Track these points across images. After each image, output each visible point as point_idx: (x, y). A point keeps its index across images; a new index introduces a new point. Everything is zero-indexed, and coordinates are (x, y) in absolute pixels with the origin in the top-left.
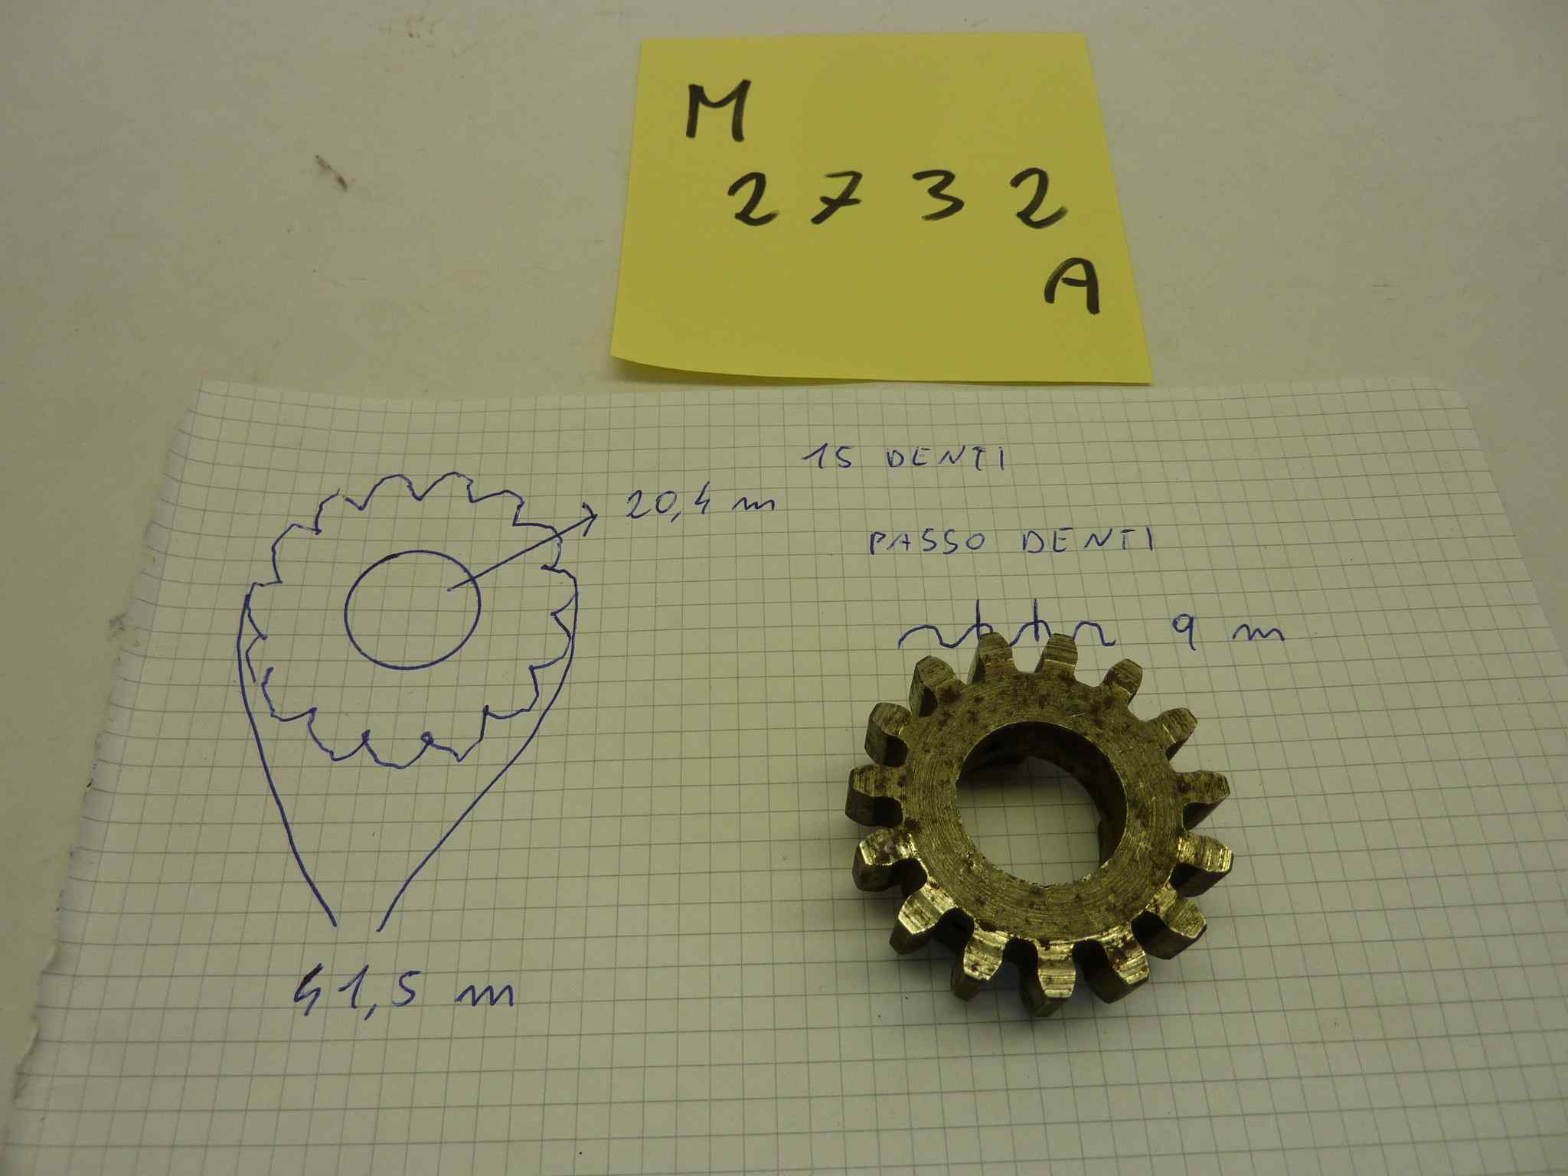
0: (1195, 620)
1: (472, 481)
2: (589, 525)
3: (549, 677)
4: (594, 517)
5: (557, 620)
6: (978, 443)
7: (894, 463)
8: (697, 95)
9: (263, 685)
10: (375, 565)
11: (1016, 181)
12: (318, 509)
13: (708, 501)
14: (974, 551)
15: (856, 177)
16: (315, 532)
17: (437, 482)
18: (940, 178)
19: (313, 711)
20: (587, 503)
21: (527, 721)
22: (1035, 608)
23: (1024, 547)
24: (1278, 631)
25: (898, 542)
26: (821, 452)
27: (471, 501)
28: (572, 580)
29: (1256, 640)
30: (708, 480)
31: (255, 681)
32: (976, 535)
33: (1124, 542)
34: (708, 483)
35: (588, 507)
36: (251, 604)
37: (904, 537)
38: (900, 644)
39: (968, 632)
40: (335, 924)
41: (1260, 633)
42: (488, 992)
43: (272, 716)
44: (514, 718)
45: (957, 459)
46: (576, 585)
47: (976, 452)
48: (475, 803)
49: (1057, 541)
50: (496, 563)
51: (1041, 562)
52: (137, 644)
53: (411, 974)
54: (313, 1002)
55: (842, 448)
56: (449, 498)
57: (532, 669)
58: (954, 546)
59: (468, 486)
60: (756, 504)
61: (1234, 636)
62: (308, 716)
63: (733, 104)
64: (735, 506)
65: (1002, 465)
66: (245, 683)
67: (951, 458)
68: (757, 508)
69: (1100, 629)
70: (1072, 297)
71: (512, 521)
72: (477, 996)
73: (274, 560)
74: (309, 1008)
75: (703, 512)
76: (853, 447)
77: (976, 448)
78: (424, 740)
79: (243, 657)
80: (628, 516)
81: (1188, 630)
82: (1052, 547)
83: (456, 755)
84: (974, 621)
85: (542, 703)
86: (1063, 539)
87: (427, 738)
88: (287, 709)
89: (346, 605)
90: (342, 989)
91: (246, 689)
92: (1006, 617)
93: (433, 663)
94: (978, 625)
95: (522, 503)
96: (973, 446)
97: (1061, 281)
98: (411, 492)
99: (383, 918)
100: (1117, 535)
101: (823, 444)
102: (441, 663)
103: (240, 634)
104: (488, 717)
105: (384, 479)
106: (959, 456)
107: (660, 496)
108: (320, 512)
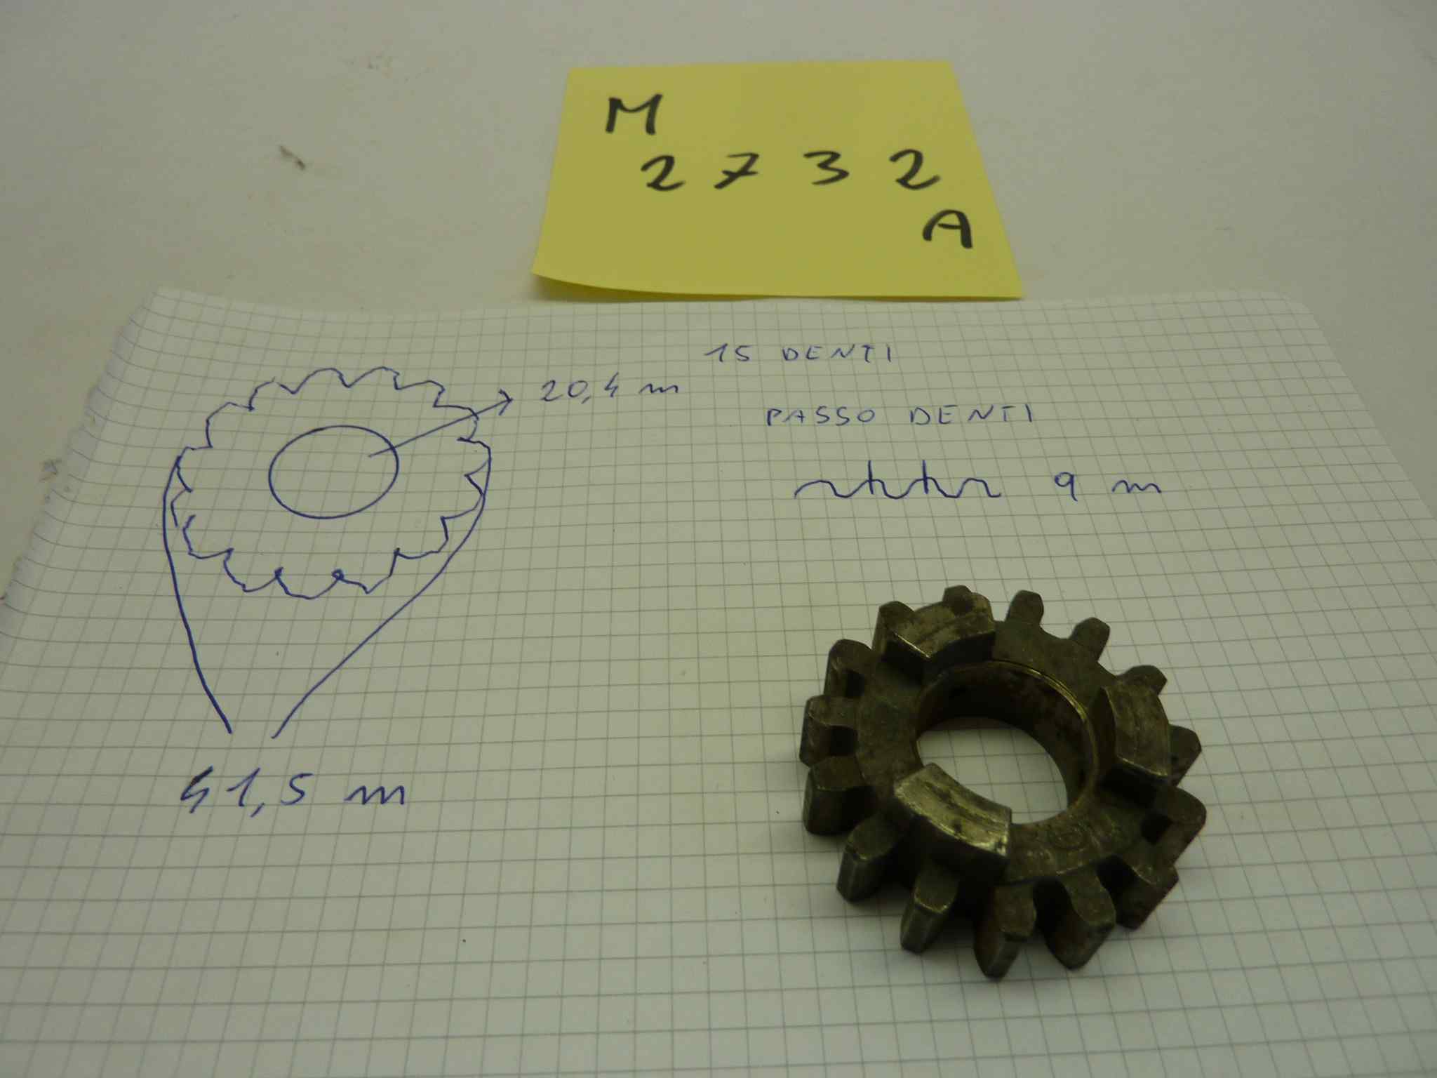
0: (1075, 477)
1: (398, 374)
2: (505, 407)
3: (458, 528)
4: (509, 400)
5: (470, 480)
6: (867, 342)
7: (789, 357)
8: (616, 105)
9: (184, 529)
10: (301, 436)
12: (253, 392)
13: (616, 388)
14: (866, 423)
15: (754, 157)
16: (248, 409)
17: (366, 374)
18: (828, 157)
19: (229, 551)
20: (503, 389)
22: (924, 468)
23: (912, 420)
24: (1155, 486)
25: (793, 416)
26: (721, 350)
27: (397, 388)
28: (486, 449)
29: (1134, 494)
30: (616, 371)
31: (177, 525)
32: (866, 411)
33: (1005, 416)
34: (617, 373)
35: (505, 393)
36: (182, 464)
37: (799, 412)
38: (796, 494)
39: (861, 486)
40: (230, 731)
41: (1138, 487)
42: (380, 793)
43: (190, 554)
44: (423, 559)
45: (847, 355)
46: (490, 454)
47: (865, 349)
48: (380, 628)
49: (943, 415)
50: (413, 435)
51: (927, 432)
52: (68, 489)
53: (302, 776)
54: (199, 801)
55: (741, 347)
56: (374, 386)
57: (443, 519)
58: (846, 420)
59: (395, 378)
60: (661, 389)
61: (1114, 490)
62: (223, 556)
63: (646, 110)
64: (642, 391)
65: (889, 358)
66: (167, 526)
67: (842, 354)
68: (662, 391)
69: (986, 485)
70: (947, 239)
71: (433, 404)
72: (367, 796)
73: (207, 430)
74: (196, 805)
75: (611, 396)
76: (751, 346)
77: (865, 346)
78: (335, 576)
79: (168, 505)
80: (541, 400)
81: (1070, 485)
82: (937, 420)
83: (364, 588)
84: (867, 478)
85: (452, 546)
86: (948, 414)
87: (338, 574)
88: (205, 549)
89: (271, 466)
90: (231, 790)
91: (167, 532)
92: (897, 474)
93: (350, 514)
94: (871, 480)
95: (443, 390)
96: (862, 345)
97: (936, 226)
98: (341, 381)
99: (279, 727)
100: (998, 410)
101: (724, 344)
102: (357, 514)
103: (168, 487)
104: (398, 557)
105: (317, 371)
106: (850, 352)
107: (572, 385)
108: (254, 394)
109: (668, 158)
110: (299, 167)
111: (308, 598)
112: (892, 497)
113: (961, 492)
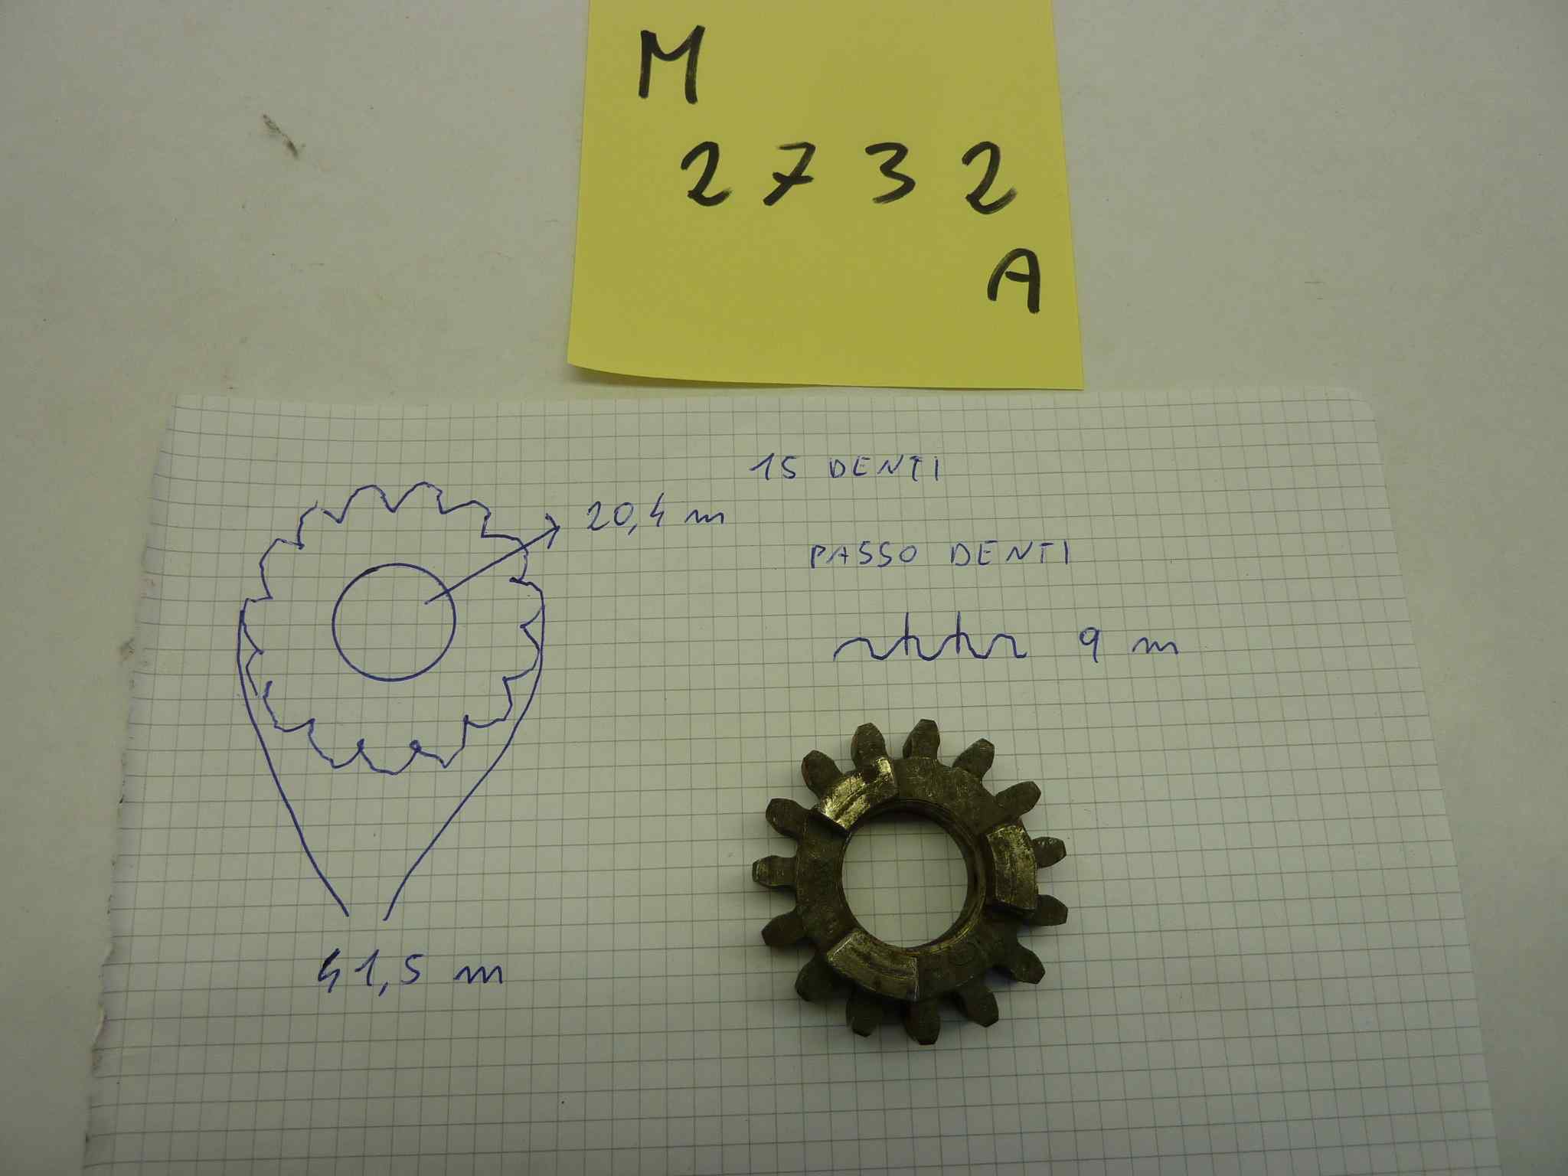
0: (1100, 633)
1: (441, 491)
2: (553, 537)
3: (521, 688)
4: (557, 528)
5: (526, 631)
6: (915, 452)
7: (836, 474)
8: (649, 42)
9: (265, 698)
10: (357, 579)
11: (968, 159)
12: (299, 523)
13: (662, 513)
14: (906, 563)
15: (810, 149)
16: (298, 547)
17: (409, 492)
18: (892, 153)
19: (311, 722)
20: (550, 514)
21: (502, 731)
22: (958, 620)
23: (952, 561)
24: (1174, 645)
25: (837, 555)
26: (768, 462)
27: (442, 512)
28: (538, 593)
29: (1152, 653)
30: (662, 492)
31: (256, 694)
32: (909, 547)
33: (1042, 556)
34: (663, 494)
35: (551, 519)
36: (247, 619)
37: (843, 549)
38: (835, 656)
39: (897, 645)
40: (347, 914)
41: (1158, 647)
42: (481, 973)
43: (275, 727)
44: (491, 727)
45: (895, 469)
46: (542, 599)
47: (913, 461)
48: (462, 805)
49: (983, 554)
50: (466, 575)
51: (966, 575)
52: (146, 663)
53: (415, 956)
54: (334, 981)
55: (788, 458)
56: (420, 507)
57: (505, 680)
58: (888, 559)
59: (438, 497)
60: (706, 517)
61: (1134, 650)
62: (308, 727)
63: (686, 56)
64: (687, 519)
65: (936, 475)
66: (248, 697)
67: (889, 468)
68: (708, 521)
69: (1014, 643)
70: (1014, 292)
71: (480, 532)
72: (472, 976)
73: (263, 576)
74: (331, 986)
76: (799, 456)
77: (913, 458)
78: (414, 749)
79: (244, 671)
80: (588, 528)
81: (1093, 643)
82: (977, 559)
83: (442, 762)
84: (903, 633)
85: (516, 712)
86: (988, 552)
87: (415, 746)
88: (288, 721)
89: (333, 620)
90: (358, 970)
91: (249, 701)
92: (932, 629)
93: (417, 675)
94: (907, 637)
95: (489, 514)
96: (910, 456)
97: (1004, 275)
98: (385, 504)
99: (388, 908)
100: (1036, 549)
101: (769, 454)
102: (423, 674)
103: (239, 650)
104: (468, 726)
105: (358, 490)
106: (897, 466)
107: (617, 508)
108: (301, 526)
109: (712, 148)
110: (290, 153)
111: (392, 774)
112: (924, 658)
113: (990, 651)
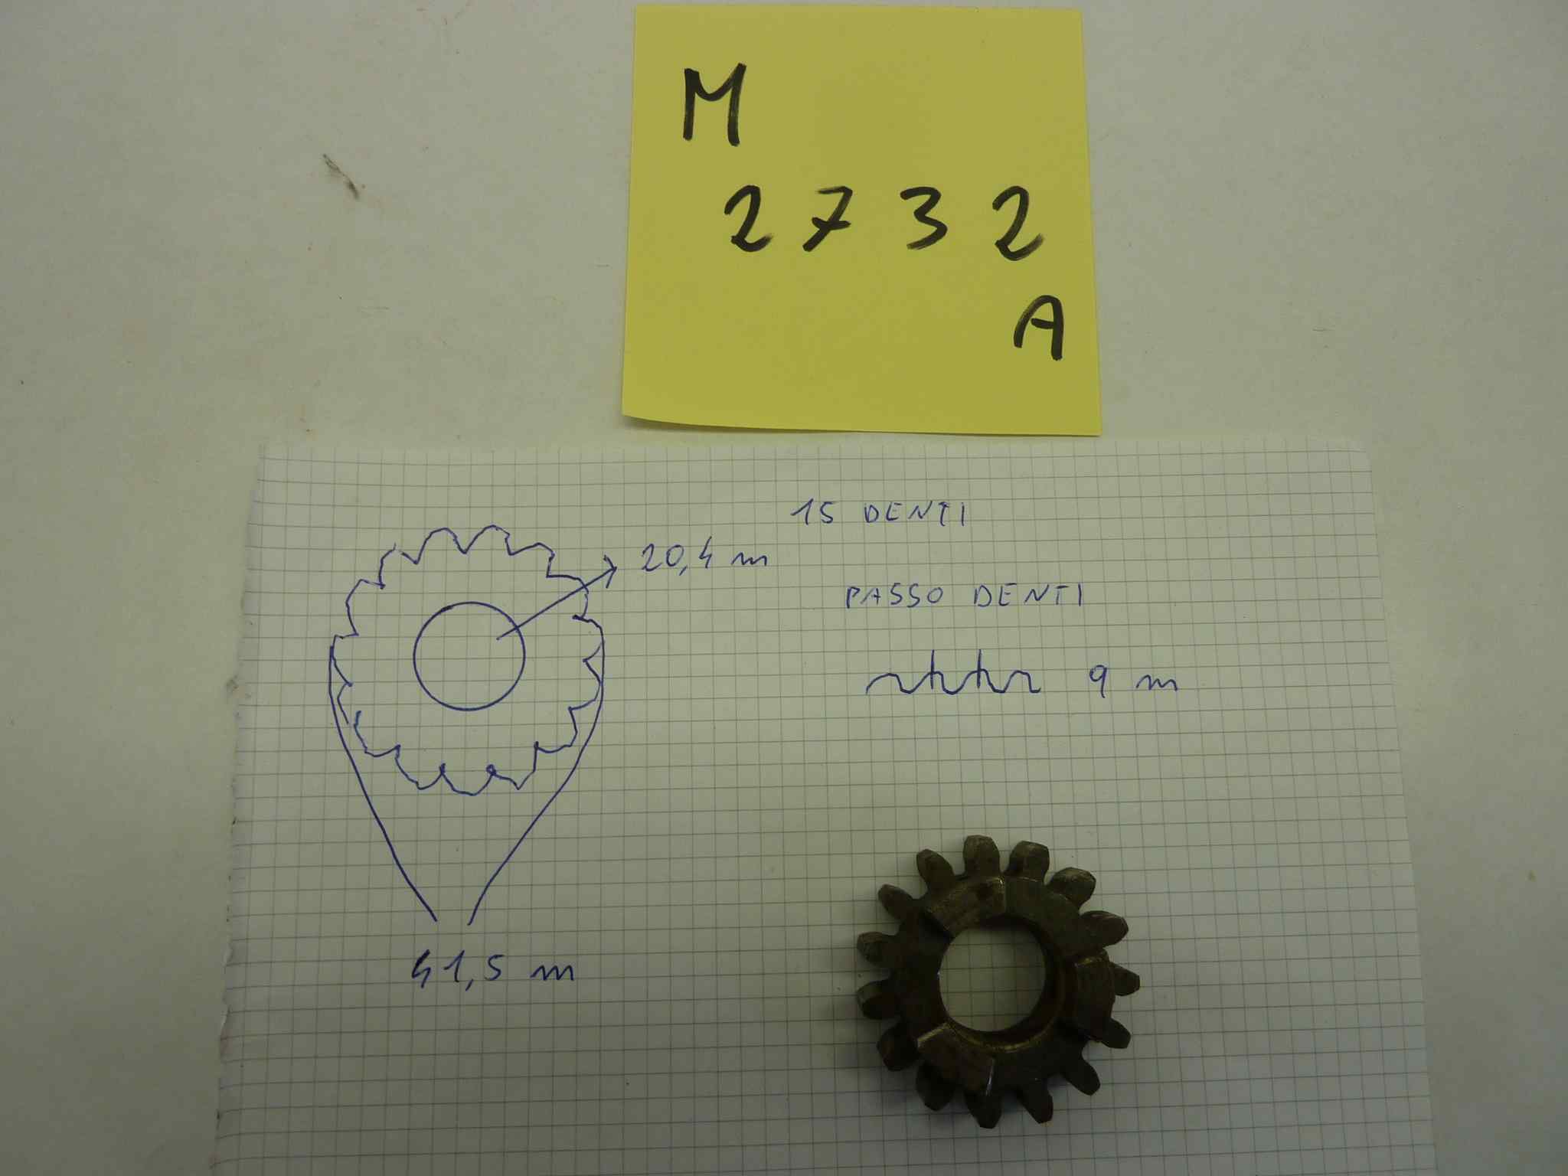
0: (1108, 670)
1: (509, 534)
2: (611, 577)
3: (585, 716)
4: (614, 569)
5: (588, 665)
6: (943, 498)
7: (870, 520)
8: (692, 80)
9: (355, 726)
10: (434, 616)
11: (998, 204)
12: (380, 564)
13: (710, 556)
14: (934, 604)
15: (847, 193)
16: (379, 587)
17: (479, 535)
18: (925, 198)
19: (398, 748)
20: (608, 556)
21: (568, 756)
22: (979, 658)
23: (975, 602)
24: (1174, 682)
25: (870, 597)
26: (807, 508)
27: (510, 554)
28: (598, 629)
29: (1155, 690)
30: (709, 535)
31: (347, 722)
32: (935, 589)
33: (1058, 598)
34: (711, 538)
35: (609, 560)
36: (336, 655)
37: (875, 590)
38: (867, 690)
39: (923, 680)
40: (435, 920)
41: (1159, 684)
42: (555, 971)
43: (366, 753)
44: (559, 752)
45: (924, 514)
46: (602, 635)
47: (941, 507)
48: (533, 824)
49: (1003, 595)
50: (534, 613)
51: (987, 615)
52: (248, 697)
53: (496, 957)
54: (426, 977)
55: (826, 503)
56: (489, 551)
57: (571, 709)
58: (916, 600)
59: (506, 539)
60: (751, 559)
61: (1138, 686)
62: (395, 752)
63: (728, 95)
64: (733, 562)
65: (962, 520)
66: (340, 725)
67: (919, 513)
68: (752, 563)
69: (1029, 678)
70: (1039, 339)
71: (546, 573)
73: (349, 615)
74: (424, 982)
75: (706, 567)
76: (835, 502)
77: (941, 504)
78: (490, 772)
79: (335, 701)
80: (643, 569)
81: (1101, 679)
82: (998, 601)
83: (515, 784)
84: (929, 671)
85: (581, 740)
86: (1008, 594)
87: (491, 770)
88: (377, 747)
89: (414, 654)
90: (447, 968)
91: (342, 730)
92: (955, 666)
93: (490, 705)
94: (932, 673)
95: (553, 555)
96: (940, 502)
97: (1030, 322)
98: (456, 546)
99: (471, 915)
100: (1053, 591)
101: (809, 500)
102: (497, 704)
103: (330, 683)
104: (538, 751)
105: (432, 533)
106: (927, 511)
107: (669, 550)
108: (381, 567)
109: (753, 192)
110: (351, 194)
111: (471, 795)
112: (948, 692)
113: (1007, 686)
